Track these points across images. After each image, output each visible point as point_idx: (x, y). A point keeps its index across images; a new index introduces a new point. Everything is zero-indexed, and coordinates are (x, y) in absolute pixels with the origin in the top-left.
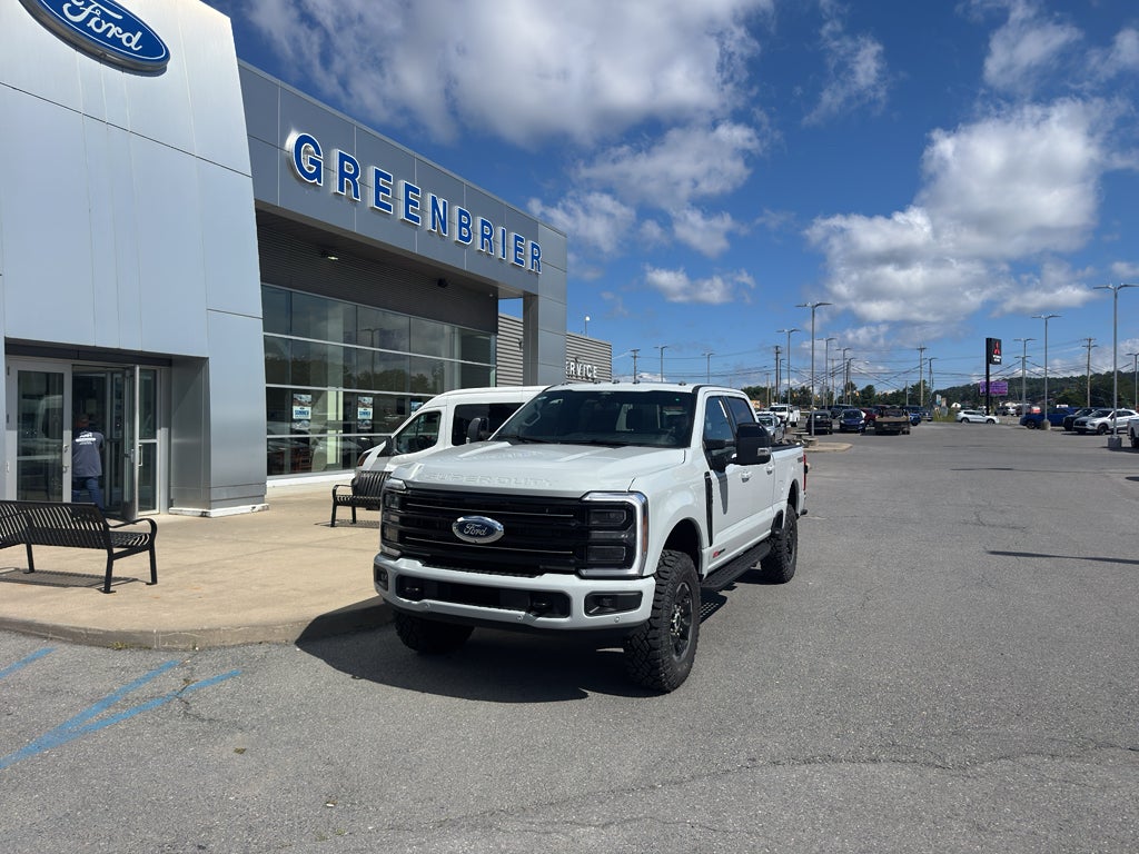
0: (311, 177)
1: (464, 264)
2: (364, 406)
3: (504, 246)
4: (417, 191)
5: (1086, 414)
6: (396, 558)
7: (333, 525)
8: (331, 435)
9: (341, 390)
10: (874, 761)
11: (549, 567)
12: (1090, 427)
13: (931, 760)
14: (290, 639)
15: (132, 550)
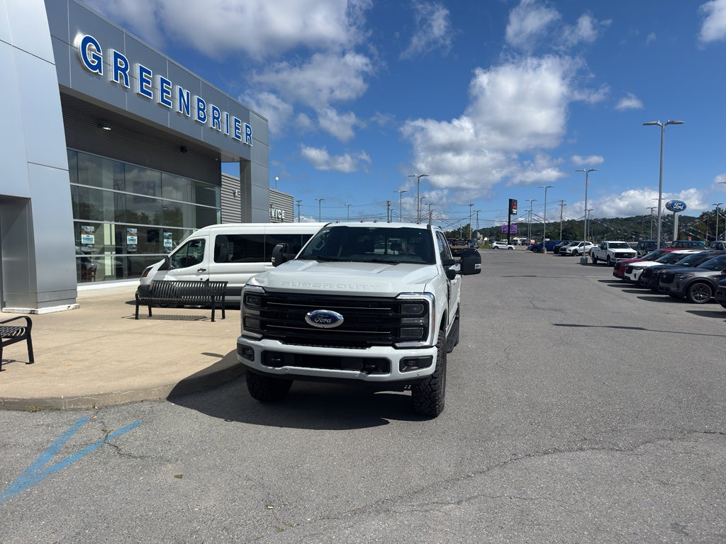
0: (94, 68)
1: (201, 136)
2: (131, 235)
3: (227, 125)
4: (169, 84)
5: (566, 244)
6: (260, 340)
7: (137, 318)
8: (108, 255)
9: (113, 224)
10: (582, 449)
11: (373, 342)
12: (568, 252)
13: (611, 446)
14: (161, 397)
15: (14, 339)
